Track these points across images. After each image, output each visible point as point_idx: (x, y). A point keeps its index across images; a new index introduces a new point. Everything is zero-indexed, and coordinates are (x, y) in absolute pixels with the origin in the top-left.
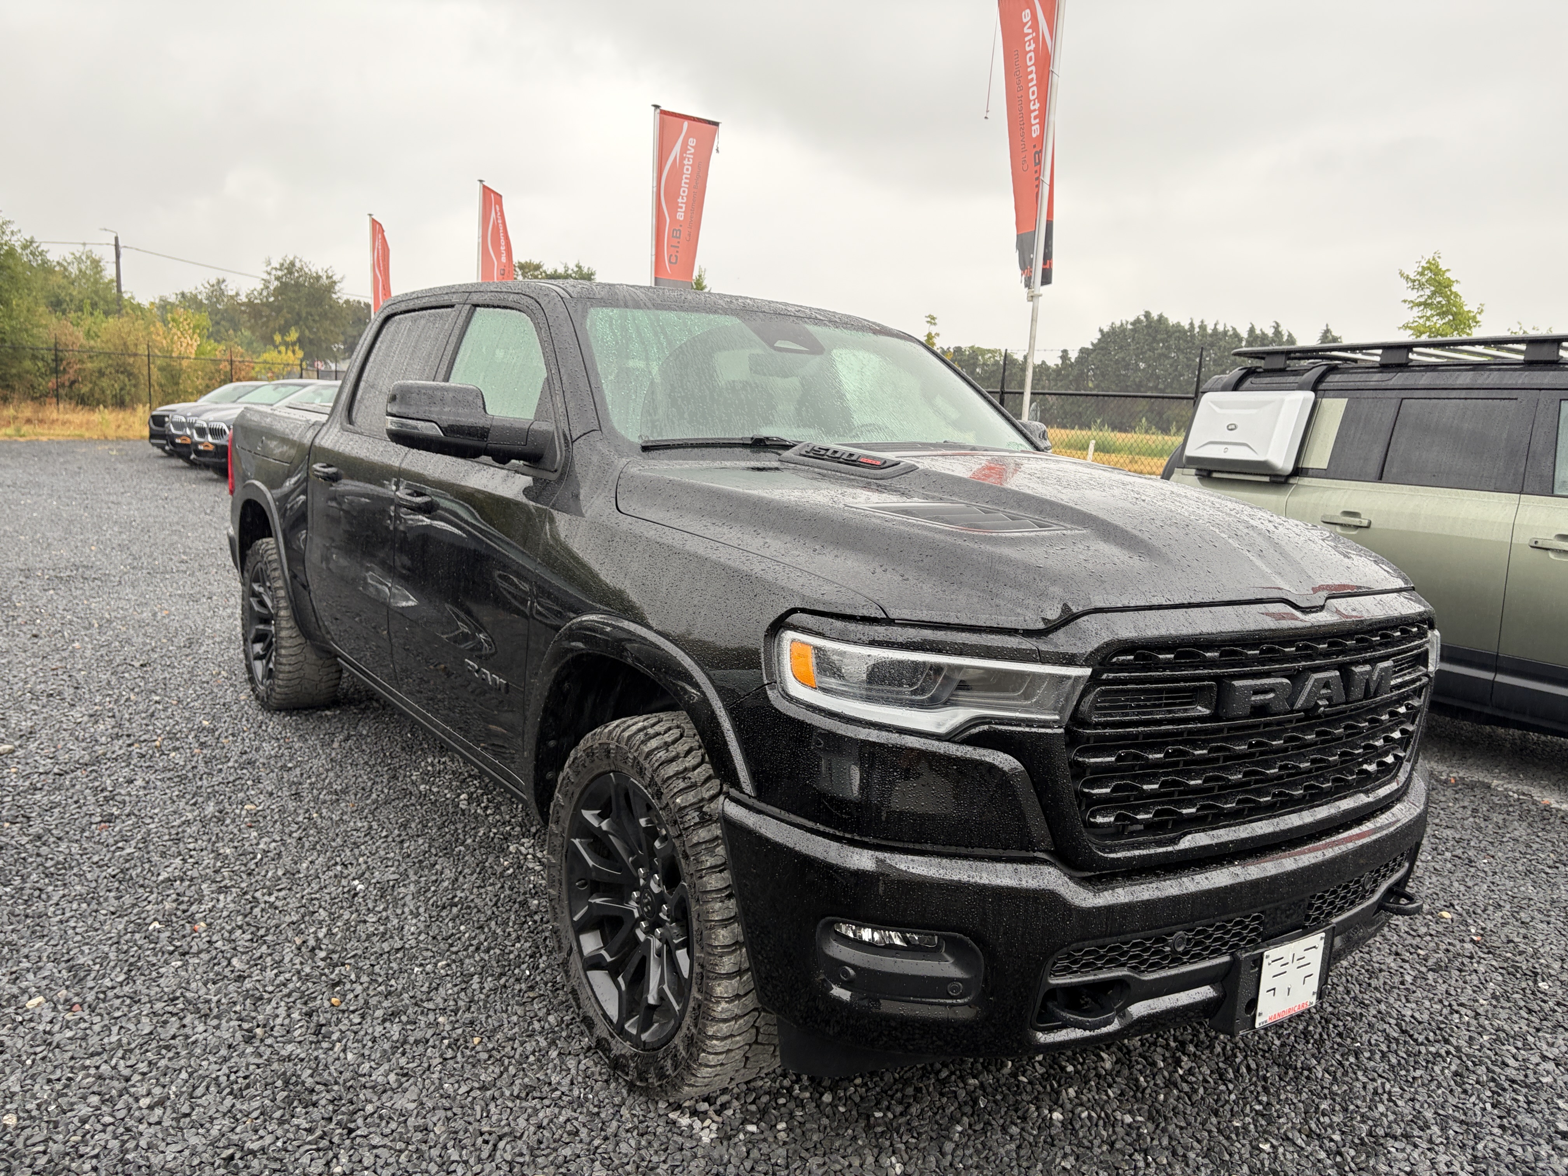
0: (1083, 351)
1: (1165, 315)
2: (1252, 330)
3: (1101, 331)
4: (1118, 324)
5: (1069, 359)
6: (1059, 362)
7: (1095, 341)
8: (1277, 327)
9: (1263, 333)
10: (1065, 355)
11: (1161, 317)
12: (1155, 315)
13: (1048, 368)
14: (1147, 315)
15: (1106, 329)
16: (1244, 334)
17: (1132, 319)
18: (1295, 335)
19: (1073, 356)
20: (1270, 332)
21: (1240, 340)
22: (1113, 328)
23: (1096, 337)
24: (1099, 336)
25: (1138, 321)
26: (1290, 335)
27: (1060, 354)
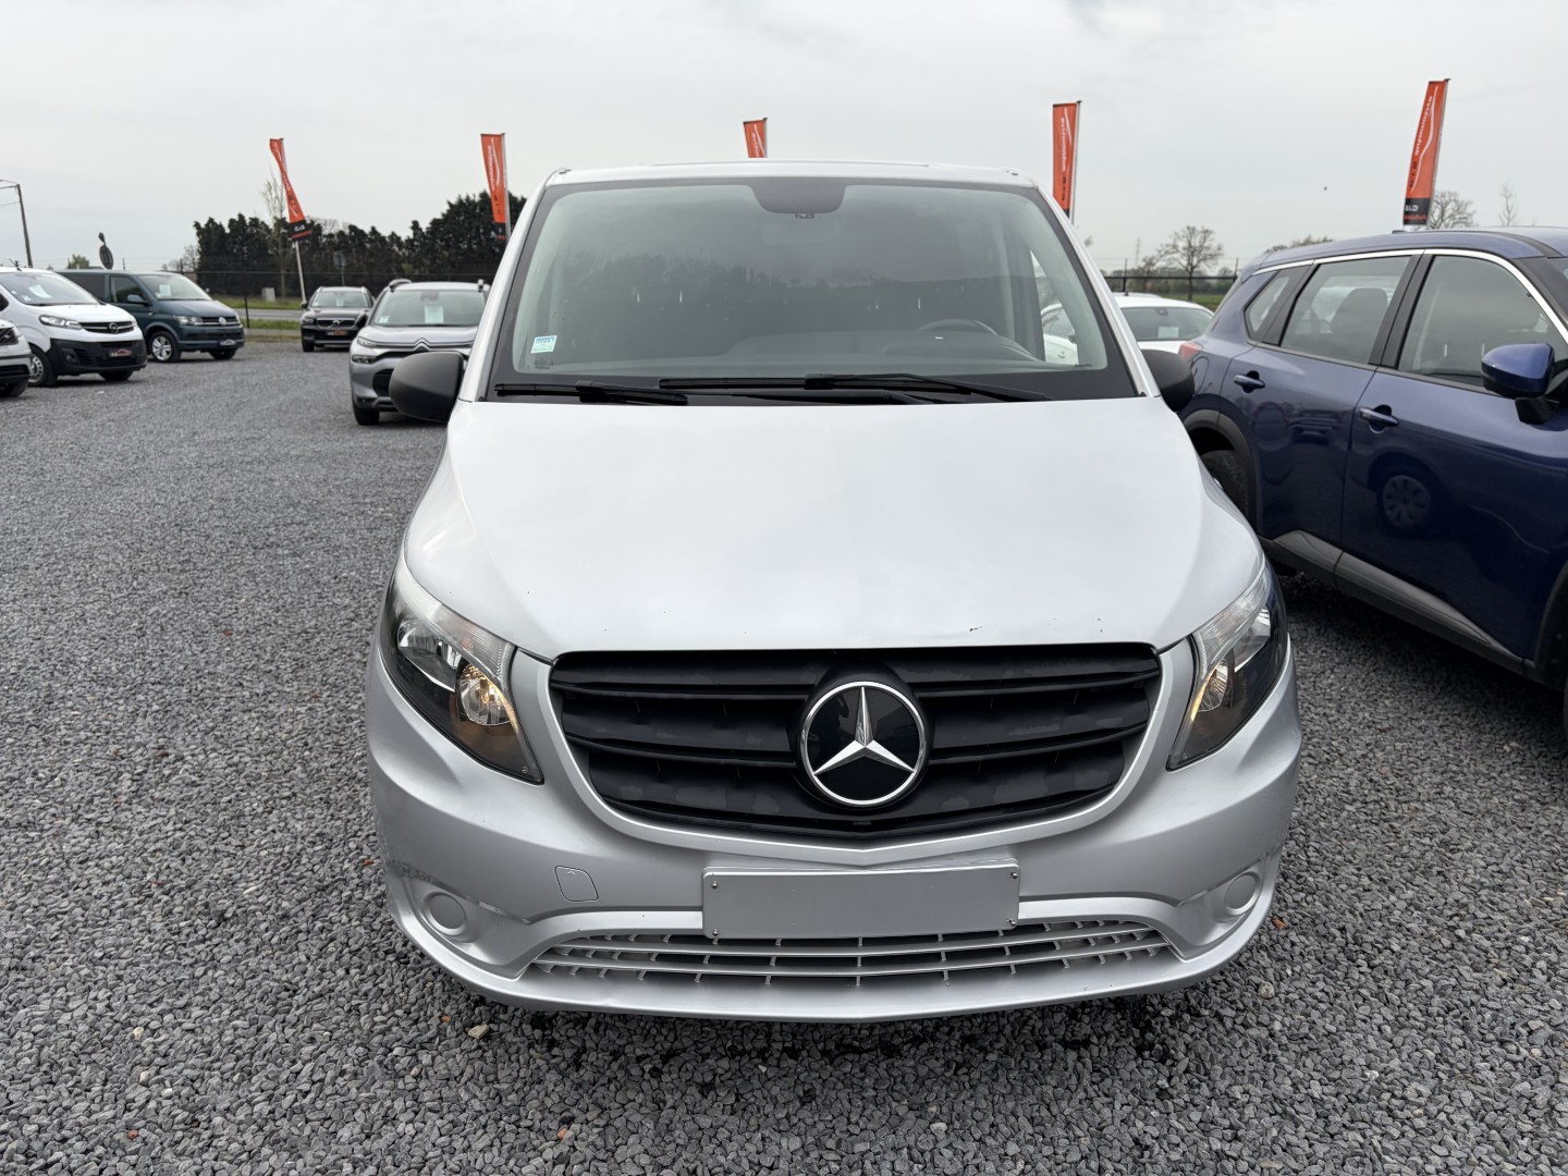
0: (435, 222)
3: (450, 204)
4: (464, 197)
5: (421, 229)
6: (411, 233)
7: (445, 212)
10: (415, 226)
13: (399, 238)
15: (454, 201)
19: (425, 225)
22: (460, 201)
23: (445, 208)
24: (447, 207)
27: (411, 225)
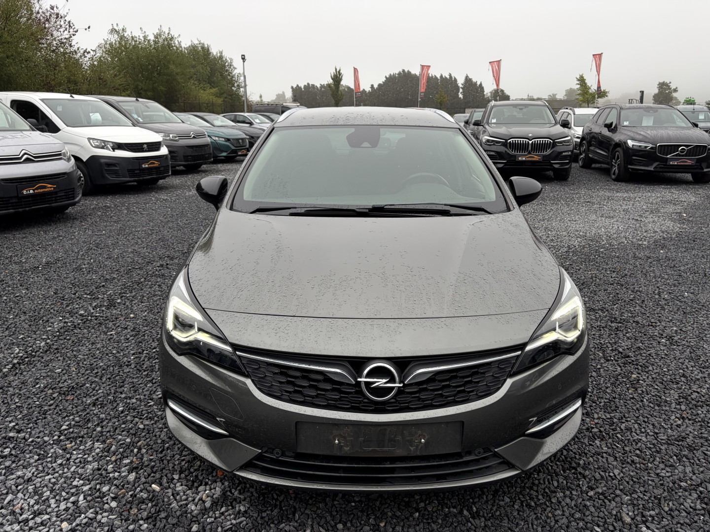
0: (380, 85)
1: (410, 71)
2: (441, 76)
3: (386, 77)
4: (392, 74)
5: (374, 88)
6: (370, 89)
8: (450, 75)
9: (446, 78)
10: (372, 86)
11: (408, 71)
12: (406, 70)
14: (404, 71)
15: (388, 76)
16: (439, 78)
17: (397, 73)
18: (457, 78)
19: (376, 86)
20: (448, 77)
21: (438, 80)
24: (385, 79)
25: (400, 74)
26: (455, 78)
